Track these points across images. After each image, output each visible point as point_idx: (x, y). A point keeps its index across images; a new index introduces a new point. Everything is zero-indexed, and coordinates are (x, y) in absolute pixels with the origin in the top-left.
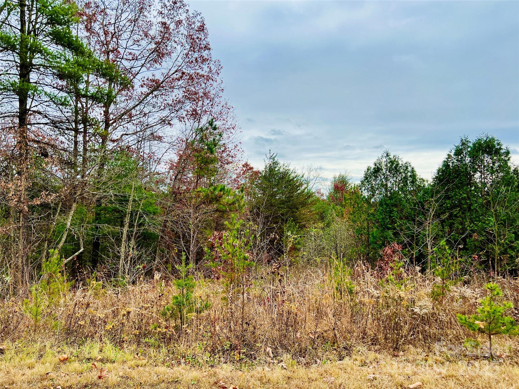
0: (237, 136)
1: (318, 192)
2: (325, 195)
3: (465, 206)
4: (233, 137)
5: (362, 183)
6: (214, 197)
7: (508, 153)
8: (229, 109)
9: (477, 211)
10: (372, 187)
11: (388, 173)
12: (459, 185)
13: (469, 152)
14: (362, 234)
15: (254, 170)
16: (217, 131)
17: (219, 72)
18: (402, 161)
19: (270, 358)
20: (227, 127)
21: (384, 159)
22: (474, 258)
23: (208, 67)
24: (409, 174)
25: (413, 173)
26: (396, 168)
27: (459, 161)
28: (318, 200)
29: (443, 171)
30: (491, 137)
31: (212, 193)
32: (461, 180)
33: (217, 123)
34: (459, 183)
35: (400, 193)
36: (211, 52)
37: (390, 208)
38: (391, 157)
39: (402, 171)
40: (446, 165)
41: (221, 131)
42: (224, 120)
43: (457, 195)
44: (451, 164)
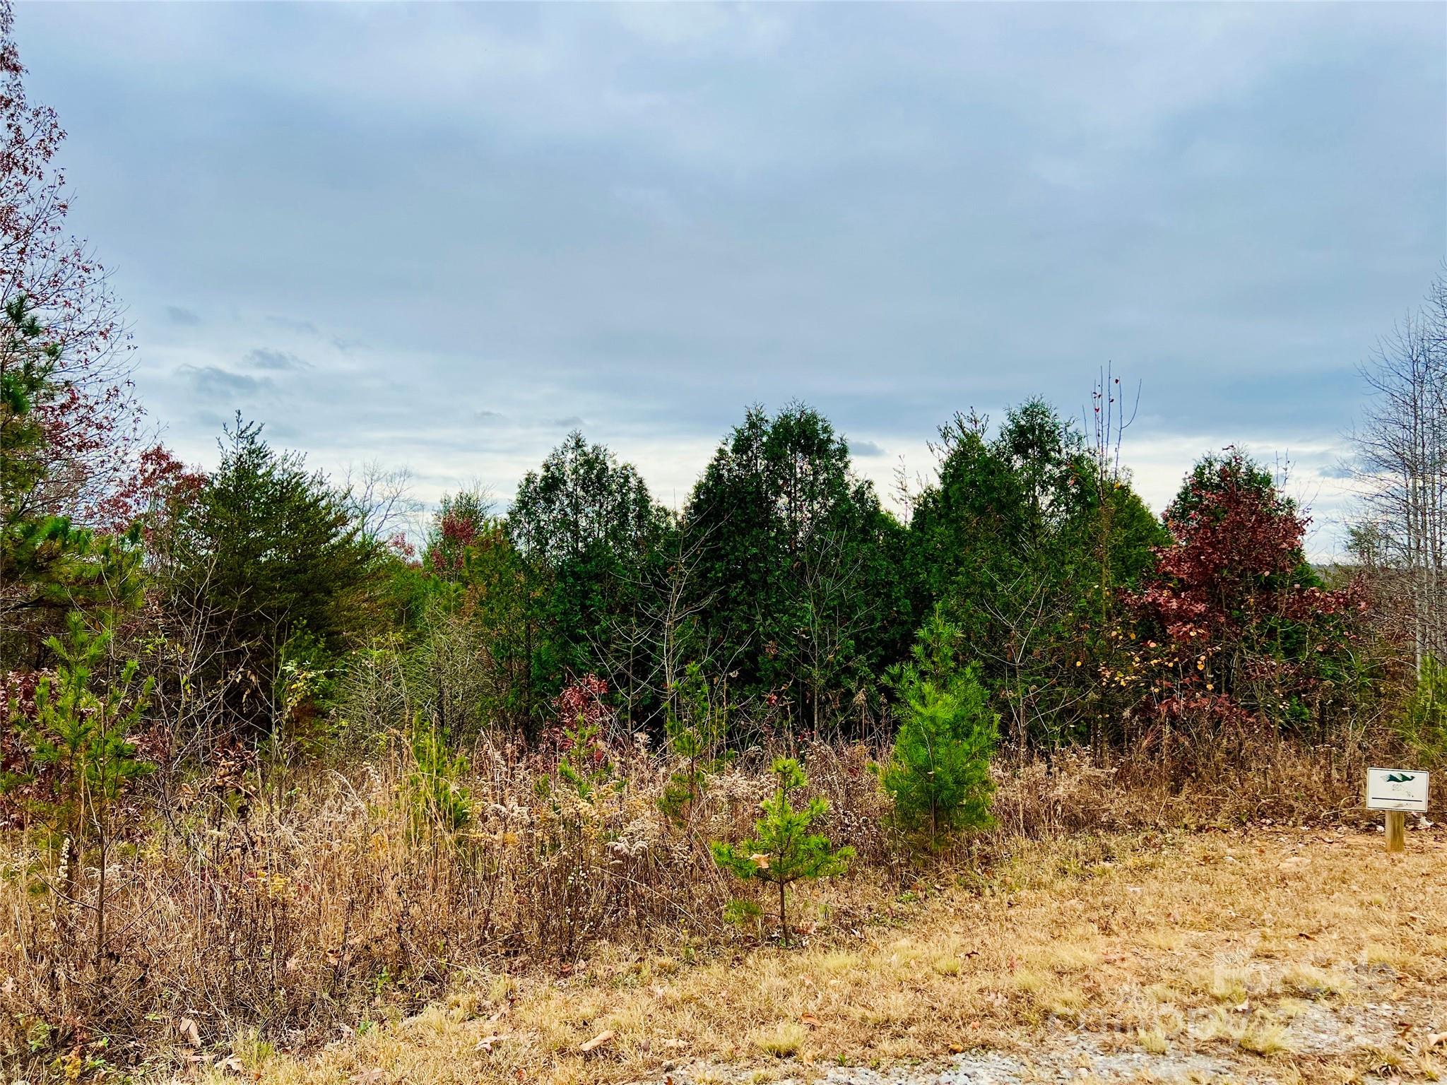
0: (117, 360)
1: (396, 543)
2: (416, 550)
3: (755, 576)
4: (101, 361)
5: (512, 519)
6: (25, 556)
7: (843, 451)
8: (87, 270)
9: (779, 588)
10: (539, 529)
11: (580, 493)
12: (743, 525)
13: (763, 444)
14: (510, 658)
15: (187, 471)
16: (43, 338)
17: (51, 147)
18: (615, 462)
19: (192, 1051)
20: (78, 327)
21: (570, 456)
22: (770, 700)
23: (10, 126)
24: (632, 496)
25: (640, 493)
26: (599, 477)
27: (744, 467)
28: (395, 565)
29: (708, 491)
30: (809, 412)
31: (18, 544)
32: (747, 514)
33: (41, 315)
34: (742, 521)
35: (611, 544)
36: (23, 78)
37: (582, 585)
38: (588, 449)
39: (614, 487)
40: (715, 473)
41: (58, 340)
42: (67, 304)
43: (737, 550)
44: (726, 474)
